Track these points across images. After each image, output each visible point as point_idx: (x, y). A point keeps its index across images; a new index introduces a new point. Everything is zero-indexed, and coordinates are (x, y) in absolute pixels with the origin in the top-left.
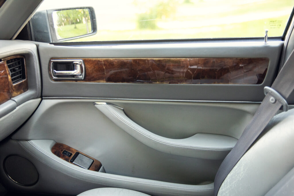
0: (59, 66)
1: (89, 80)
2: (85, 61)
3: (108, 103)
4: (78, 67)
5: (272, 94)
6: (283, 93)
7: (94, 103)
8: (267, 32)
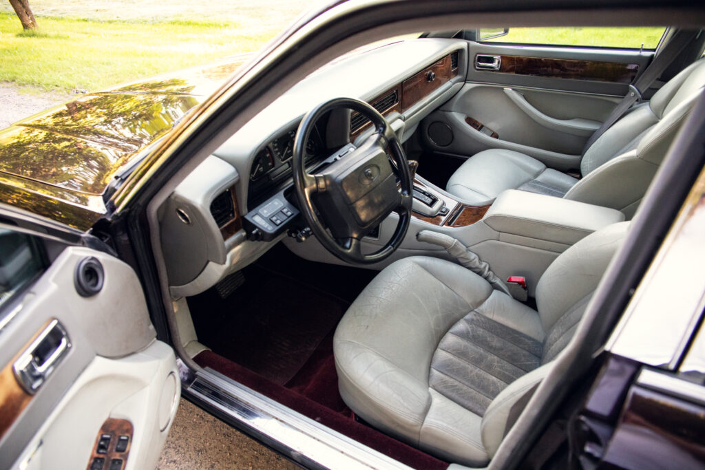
0: (482, 59)
1: (502, 72)
2: (502, 57)
3: (513, 90)
4: (497, 61)
5: (633, 90)
6: (641, 89)
7: (503, 89)
8: (642, 45)
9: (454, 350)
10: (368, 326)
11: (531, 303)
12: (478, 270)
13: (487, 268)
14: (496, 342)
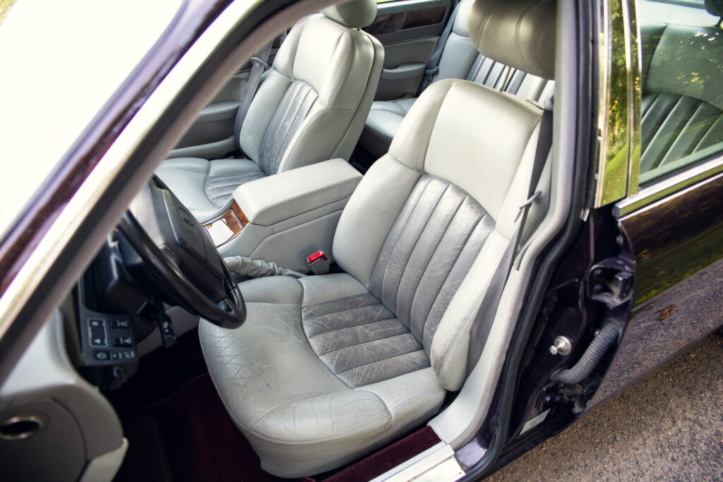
5: (257, 61)
9: (332, 347)
10: (268, 385)
11: (335, 268)
12: (270, 273)
13: (276, 266)
14: (347, 316)
